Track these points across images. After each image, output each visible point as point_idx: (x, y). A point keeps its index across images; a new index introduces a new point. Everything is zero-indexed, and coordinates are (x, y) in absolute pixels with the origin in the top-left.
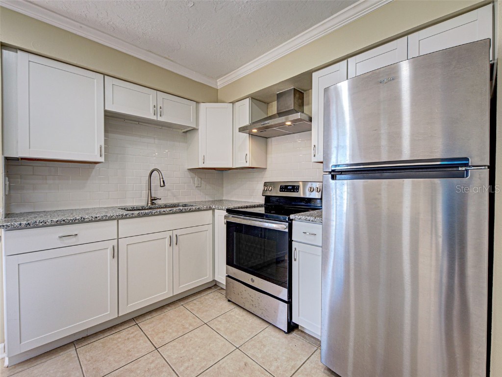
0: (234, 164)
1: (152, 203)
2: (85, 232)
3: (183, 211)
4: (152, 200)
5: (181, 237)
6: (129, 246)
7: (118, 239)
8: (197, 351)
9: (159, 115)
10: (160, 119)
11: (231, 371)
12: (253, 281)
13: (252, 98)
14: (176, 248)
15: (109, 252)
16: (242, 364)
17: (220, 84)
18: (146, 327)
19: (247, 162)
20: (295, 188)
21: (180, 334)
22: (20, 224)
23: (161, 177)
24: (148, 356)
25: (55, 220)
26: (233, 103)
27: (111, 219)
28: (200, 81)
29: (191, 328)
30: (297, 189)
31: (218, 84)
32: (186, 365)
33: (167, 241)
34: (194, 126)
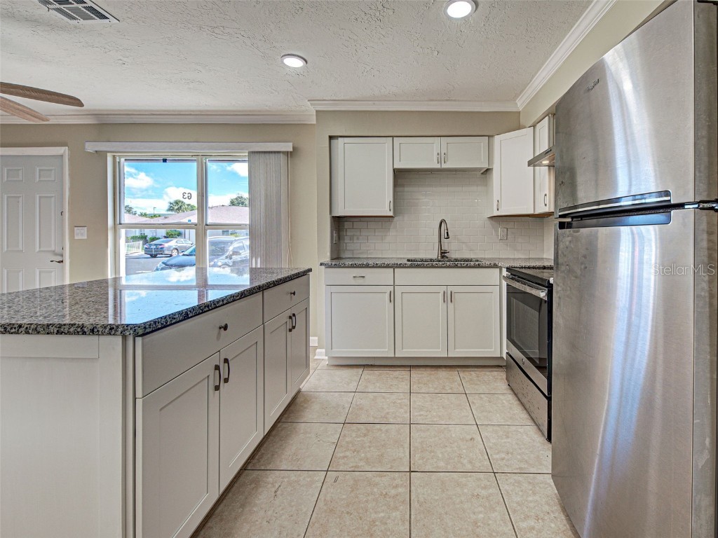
0: (536, 210)
1: (443, 257)
2: (372, 275)
3: (459, 265)
4: (442, 253)
5: (456, 294)
6: (404, 295)
7: (394, 286)
8: (438, 409)
9: (443, 162)
10: (444, 166)
11: (454, 436)
12: (523, 362)
14: (451, 306)
15: (387, 296)
16: (469, 437)
17: (520, 104)
18: (415, 376)
19: (546, 205)
21: (437, 391)
23: (446, 228)
24: (401, 394)
25: (351, 263)
26: (534, 126)
27: (388, 266)
28: (492, 111)
29: (449, 391)
32: (422, 413)
33: (441, 295)
34: (486, 166)
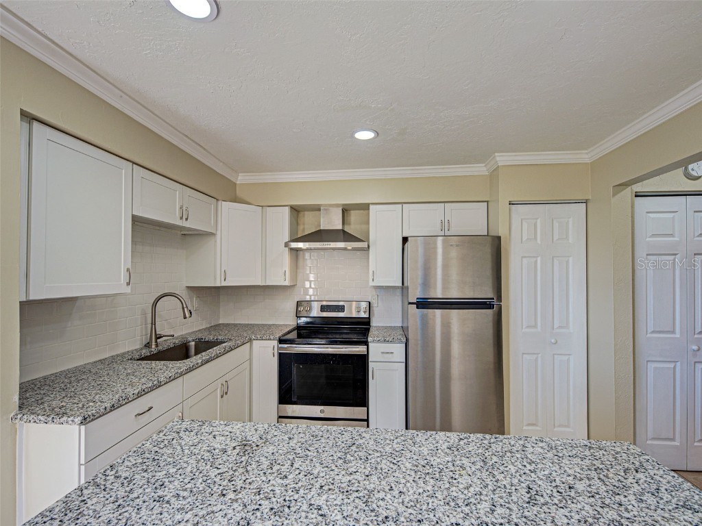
4: (158, 338)
6: (191, 410)
7: (183, 402)
9: (184, 219)
10: (185, 224)
12: (322, 411)
13: (291, 207)
14: (225, 398)
17: (241, 179)
19: (285, 280)
20: (341, 309)
22: (105, 408)
23: (185, 306)
25: (136, 392)
26: (262, 207)
28: (222, 173)
30: (342, 309)
31: (239, 178)
33: (219, 392)
